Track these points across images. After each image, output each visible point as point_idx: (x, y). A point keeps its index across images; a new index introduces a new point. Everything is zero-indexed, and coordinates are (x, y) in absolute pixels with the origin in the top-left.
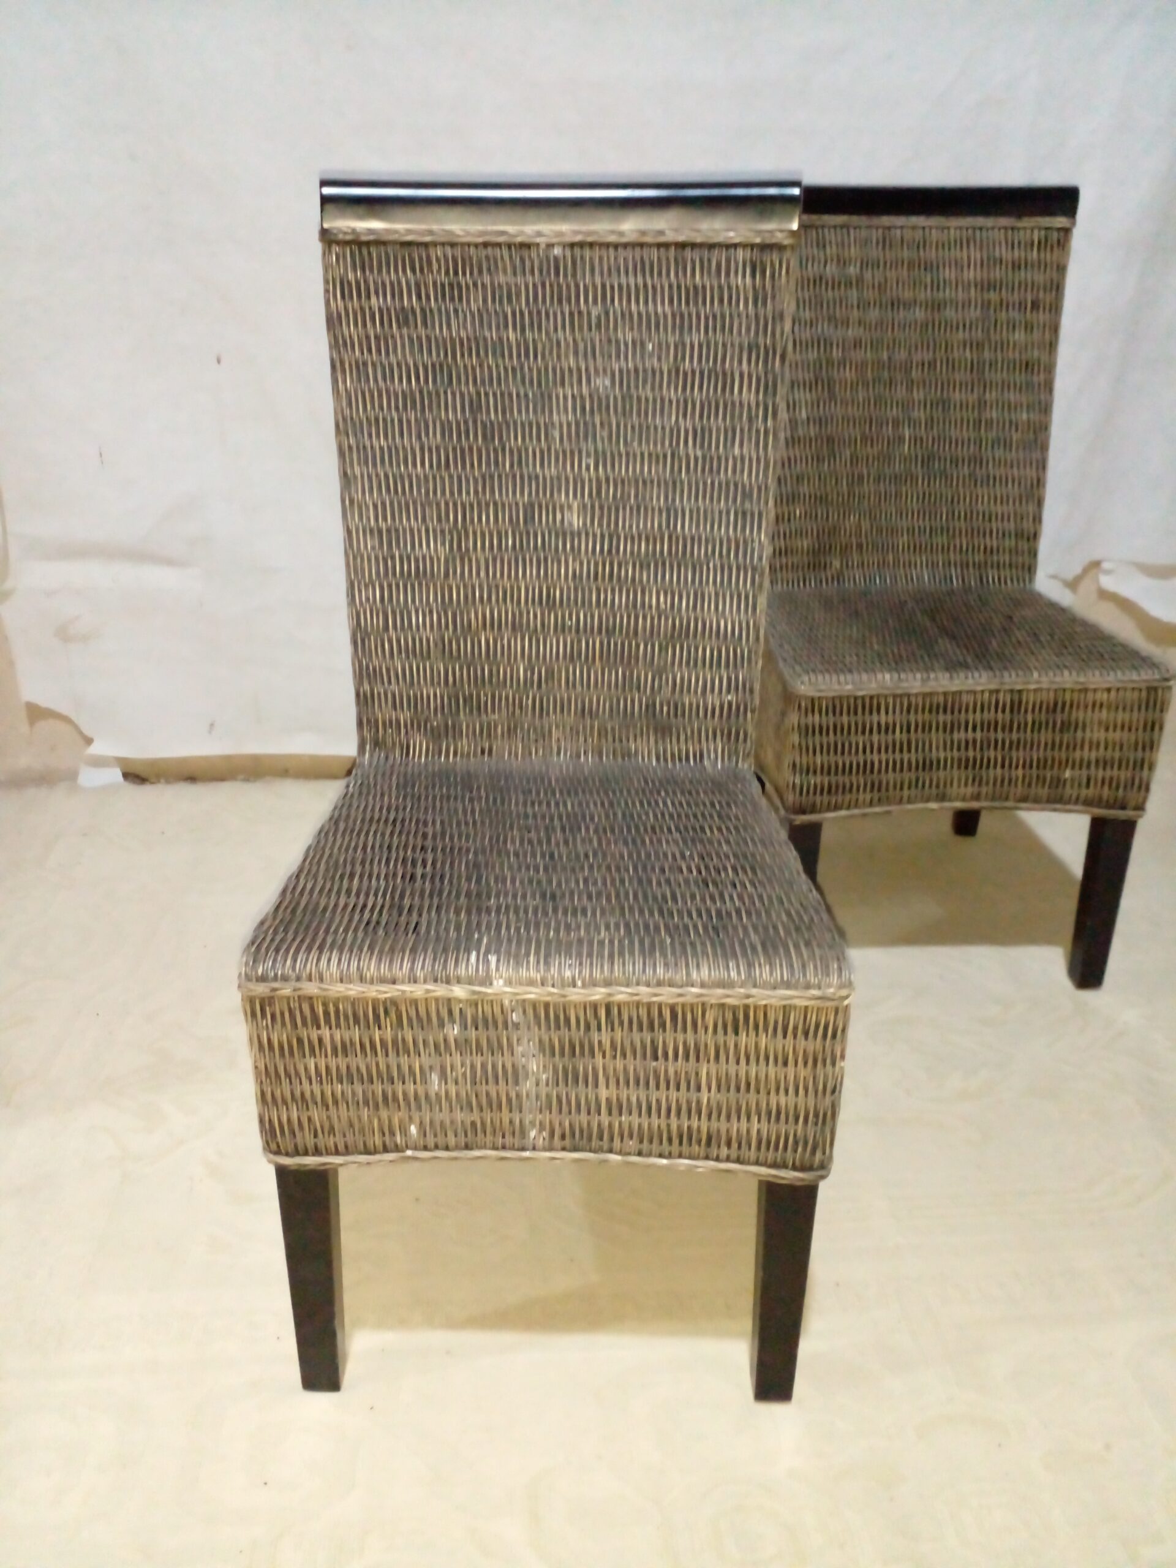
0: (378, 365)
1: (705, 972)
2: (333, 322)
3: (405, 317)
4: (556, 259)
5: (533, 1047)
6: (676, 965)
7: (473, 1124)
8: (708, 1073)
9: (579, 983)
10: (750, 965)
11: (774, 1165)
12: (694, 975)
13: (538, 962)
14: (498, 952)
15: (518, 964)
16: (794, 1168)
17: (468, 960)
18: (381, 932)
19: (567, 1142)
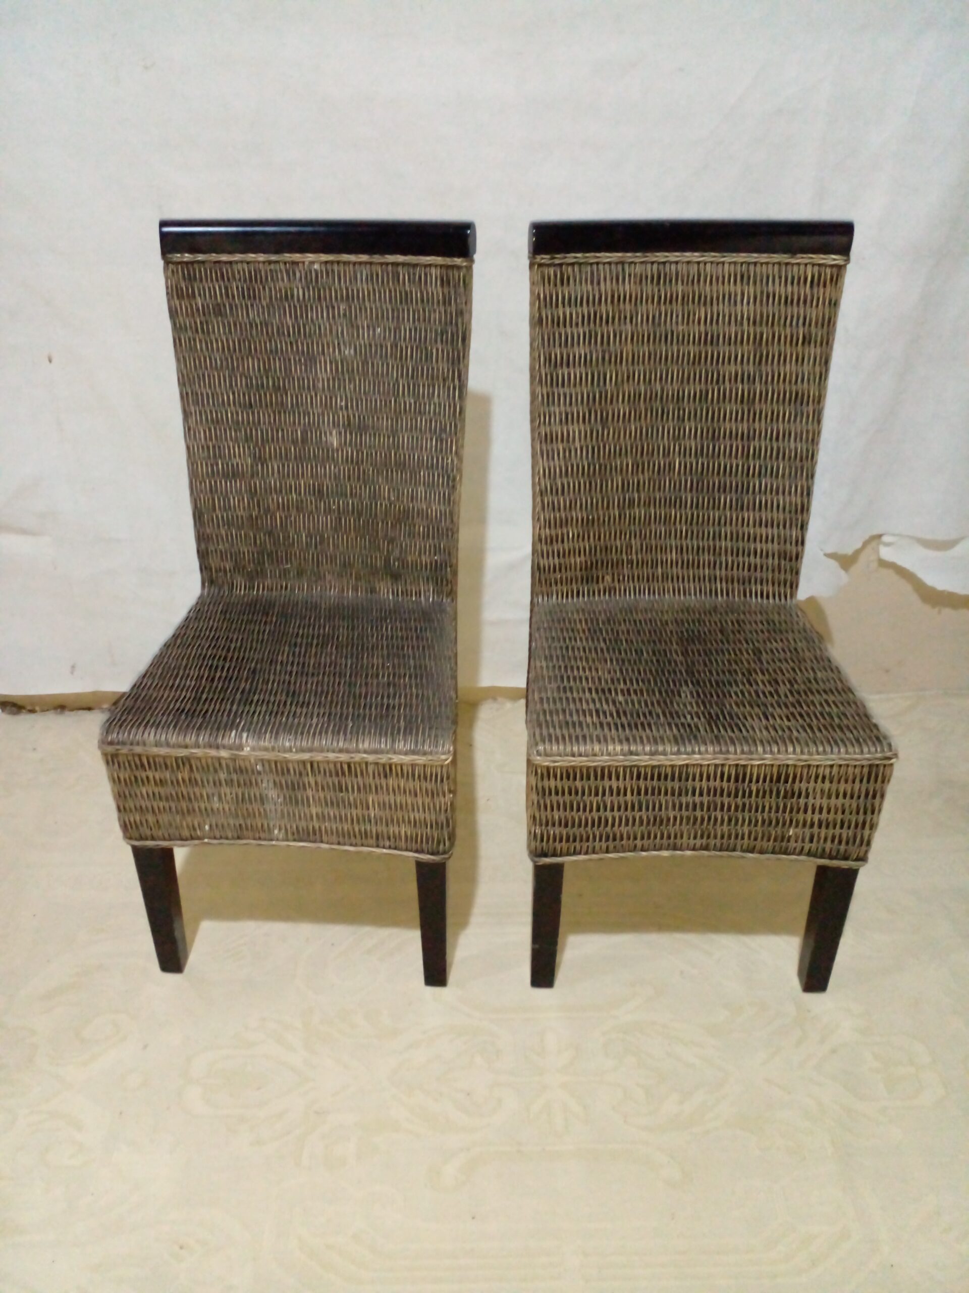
0: (203, 341)
1: (366, 745)
2: (173, 314)
3: (218, 311)
4: (316, 271)
5: (271, 785)
6: (351, 739)
7: (240, 825)
8: (373, 800)
9: (294, 750)
10: (393, 741)
11: (417, 851)
12: (361, 746)
13: (271, 737)
14: (249, 731)
15: (259, 738)
16: (428, 853)
17: (230, 736)
19: (296, 836)
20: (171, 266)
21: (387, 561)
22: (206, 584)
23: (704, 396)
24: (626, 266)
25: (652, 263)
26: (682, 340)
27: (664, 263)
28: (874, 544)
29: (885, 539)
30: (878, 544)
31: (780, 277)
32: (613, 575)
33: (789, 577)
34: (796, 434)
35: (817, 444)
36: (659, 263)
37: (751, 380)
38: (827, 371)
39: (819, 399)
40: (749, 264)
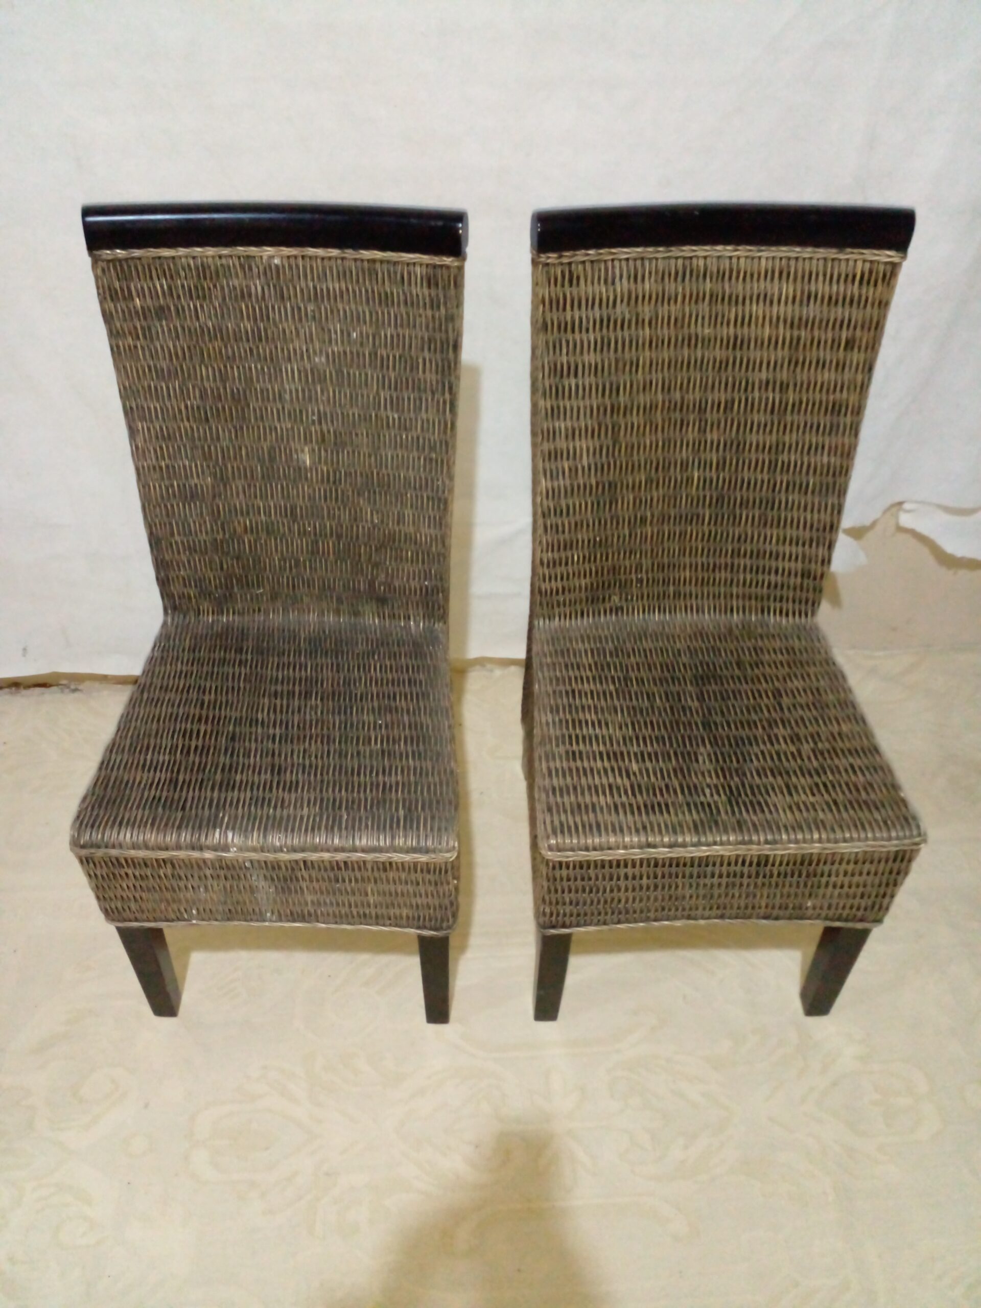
0: (146, 348)
1: (364, 842)
2: (107, 317)
3: (161, 312)
5: (261, 877)
6: (347, 837)
7: (230, 910)
8: (372, 890)
9: (285, 850)
10: (393, 838)
11: (418, 928)
12: (357, 843)
13: (259, 836)
14: (233, 829)
15: (246, 837)
16: (431, 929)
17: (214, 835)
18: (160, 810)
19: (290, 918)
20: (100, 263)
21: (371, 584)
22: (170, 611)
23: (729, 405)
24: (647, 263)
25: (677, 258)
26: (707, 342)
27: (691, 258)
28: (894, 510)
29: (907, 506)
30: (899, 510)
31: (825, 275)
32: (621, 595)
33: (811, 596)
34: (830, 448)
35: (853, 459)
36: (684, 258)
37: (784, 387)
38: (870, 379)
39: (859, 411)
40: (789, 259)
